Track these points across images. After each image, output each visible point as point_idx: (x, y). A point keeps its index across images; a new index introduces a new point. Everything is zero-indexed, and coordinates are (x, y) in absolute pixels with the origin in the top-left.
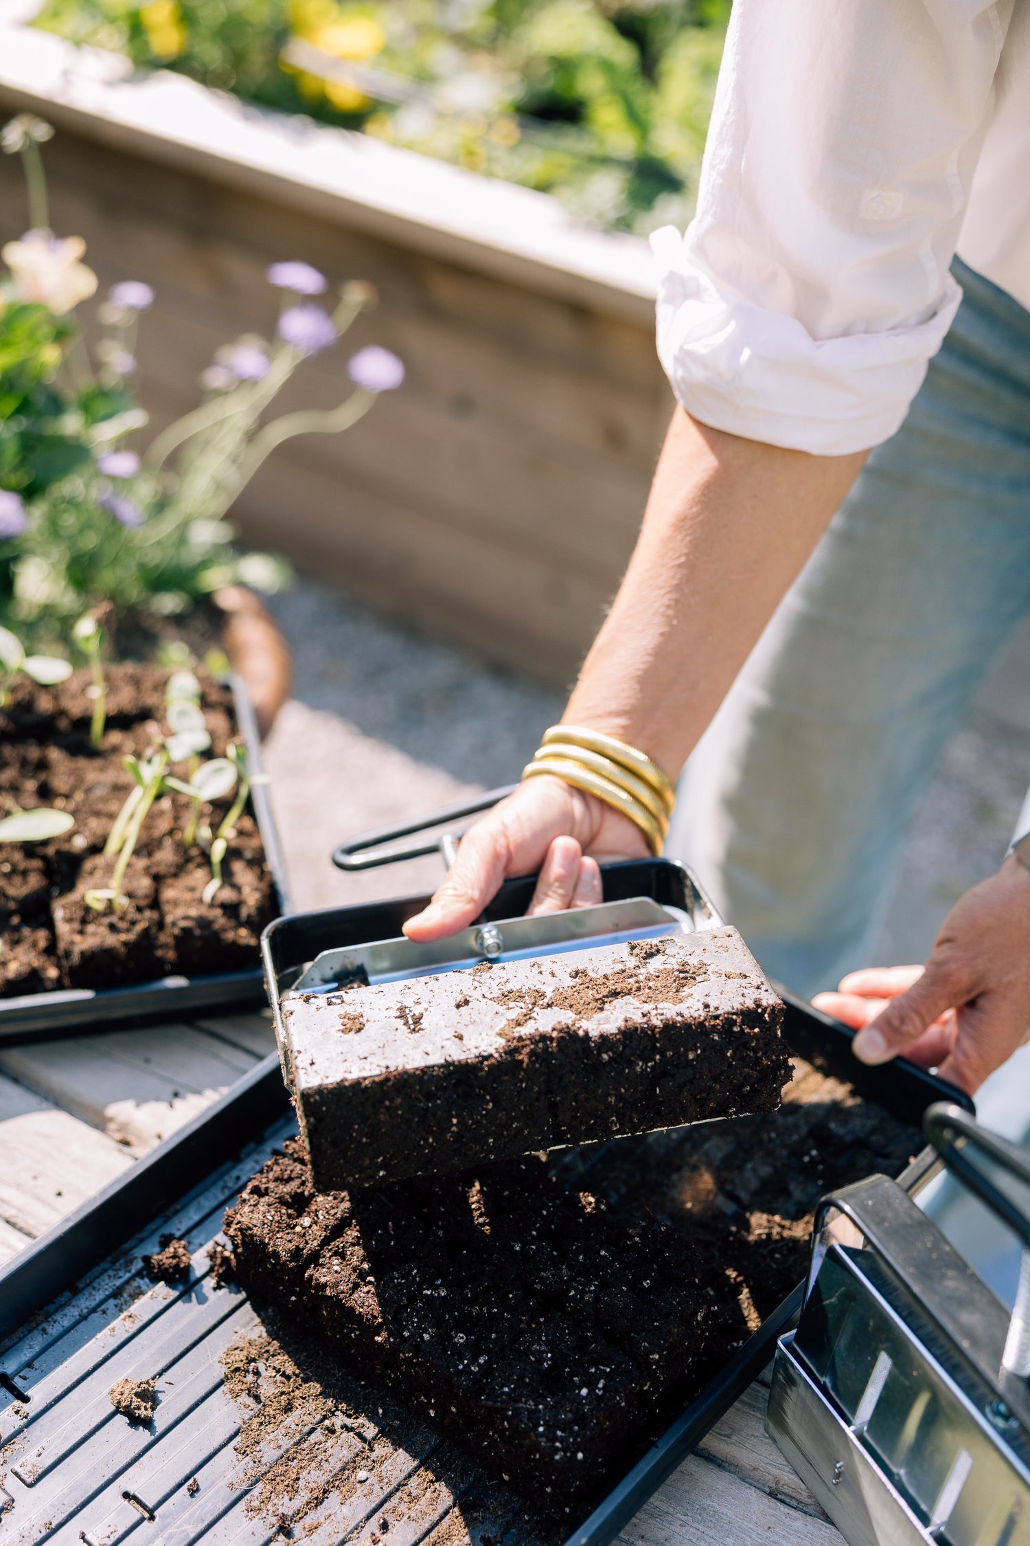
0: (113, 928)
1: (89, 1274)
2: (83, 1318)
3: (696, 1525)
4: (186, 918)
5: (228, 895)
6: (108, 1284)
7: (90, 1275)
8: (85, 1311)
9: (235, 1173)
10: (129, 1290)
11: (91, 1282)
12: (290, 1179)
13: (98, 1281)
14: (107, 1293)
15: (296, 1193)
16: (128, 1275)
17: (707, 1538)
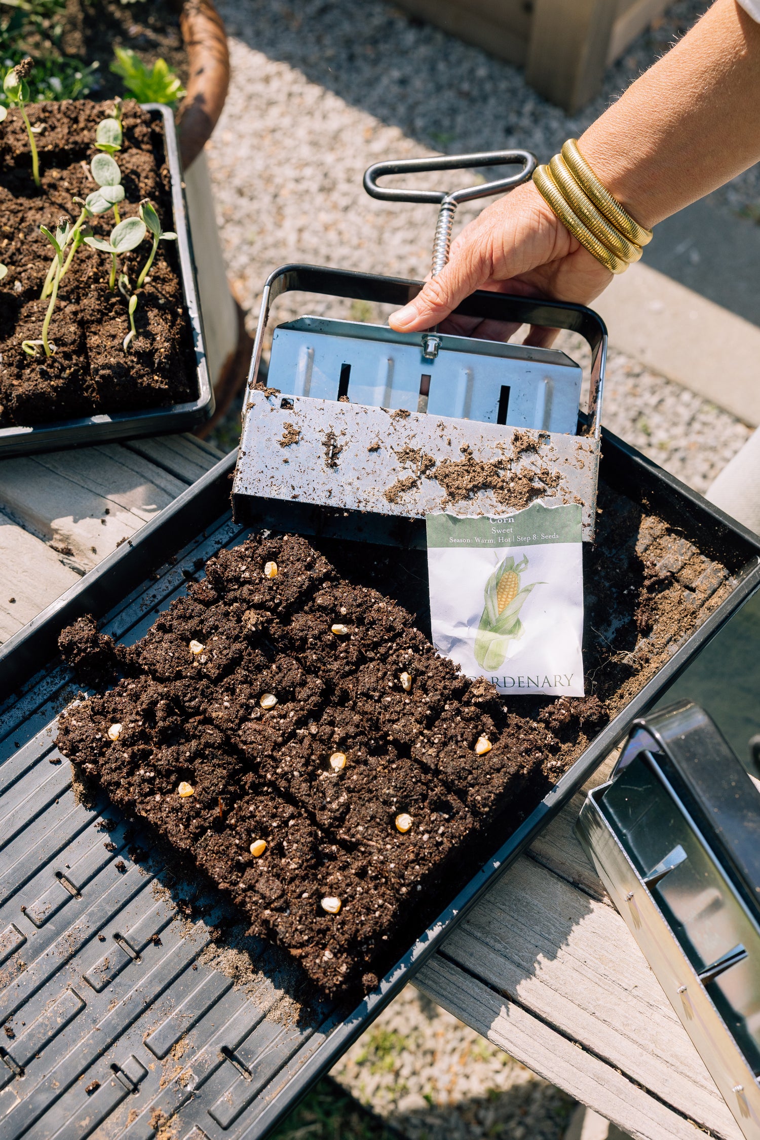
0: (44, 374)
1: (32, 679)
2: (26, 719)
3: (512, 914)
4: (104, 367)
5: (141, 344)
6: (46, 688)
7: (33, 680)
8: (27, 713)
9: (151, 592)
10: (64, 694)
11: (33, 687)
12: (191, 617)
13: (38, 687)
14: (45, 697)
15: (195, 630)
16: (62, 682)
17: (520, 925)
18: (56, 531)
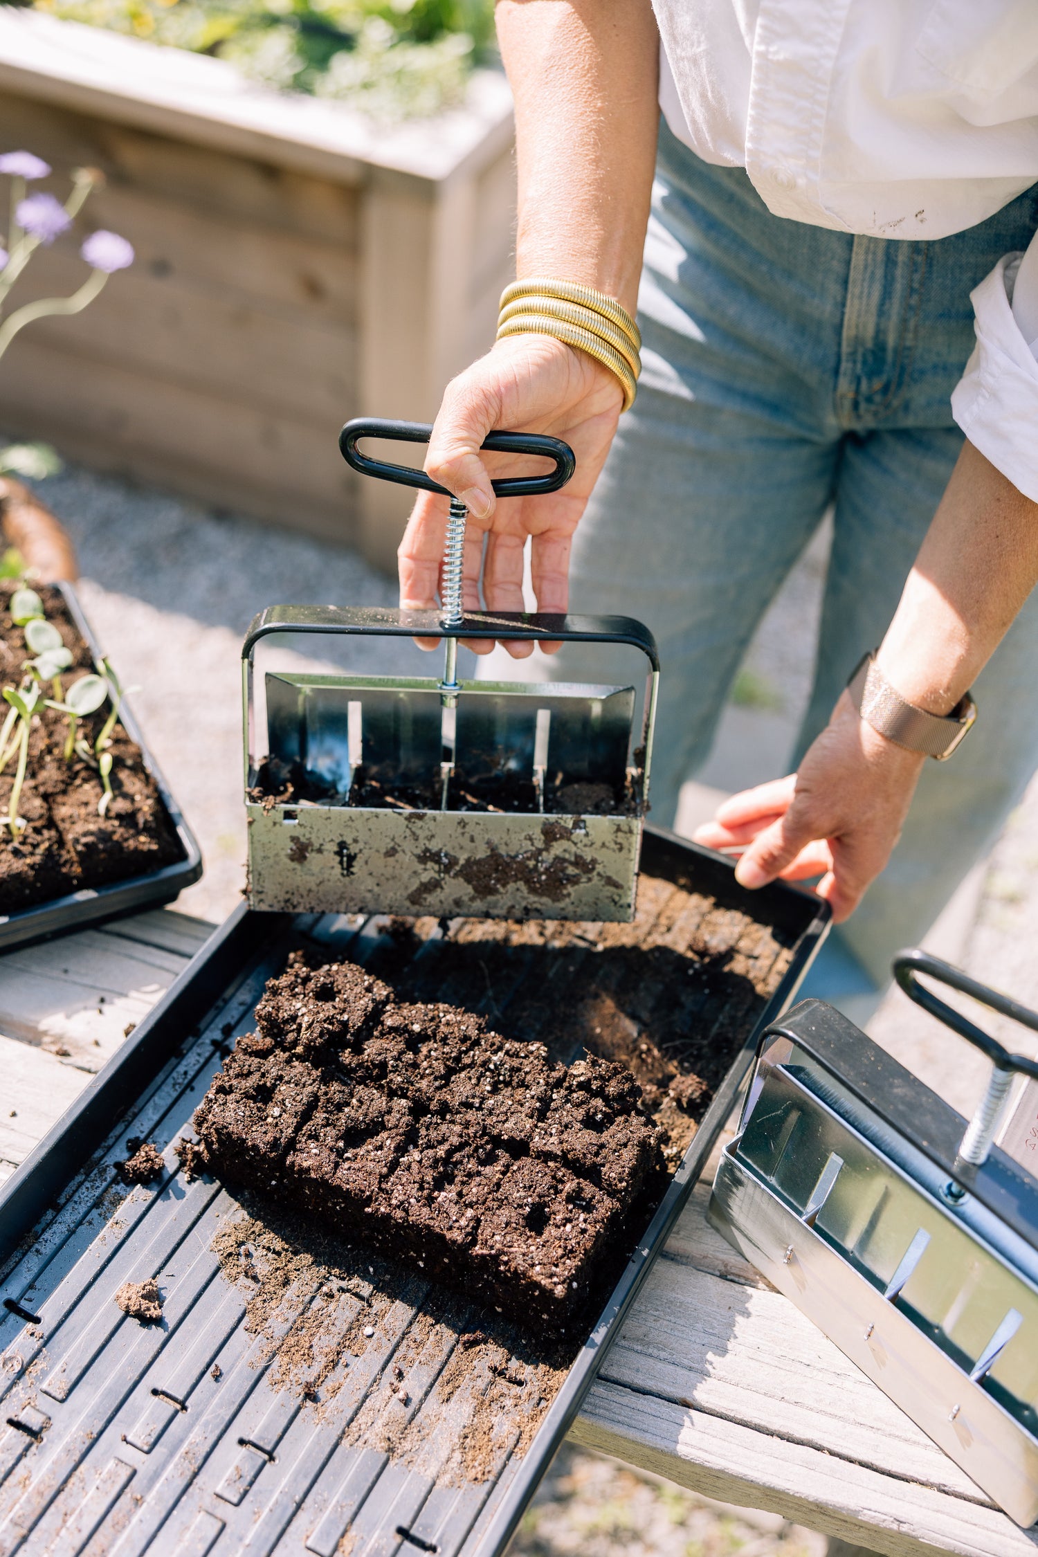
0: (16, 853)
1: (67, 1189)
2: (72, 1232)
3: (668, 1318)
4: (85, 834)
5: (121, 806)
6: (86, 1195)
7: (69, 1190)
8: (72, 1225)
9: (181, 1069)
10: (108, 1198)
11: (71, 1197)
12: (250, 1073)
13: (77, 1194)
14: (89, 1204)
15: (258, 1085)
16: (105, 1184)
17: (679, 1327)
18: (45, 1033)
